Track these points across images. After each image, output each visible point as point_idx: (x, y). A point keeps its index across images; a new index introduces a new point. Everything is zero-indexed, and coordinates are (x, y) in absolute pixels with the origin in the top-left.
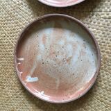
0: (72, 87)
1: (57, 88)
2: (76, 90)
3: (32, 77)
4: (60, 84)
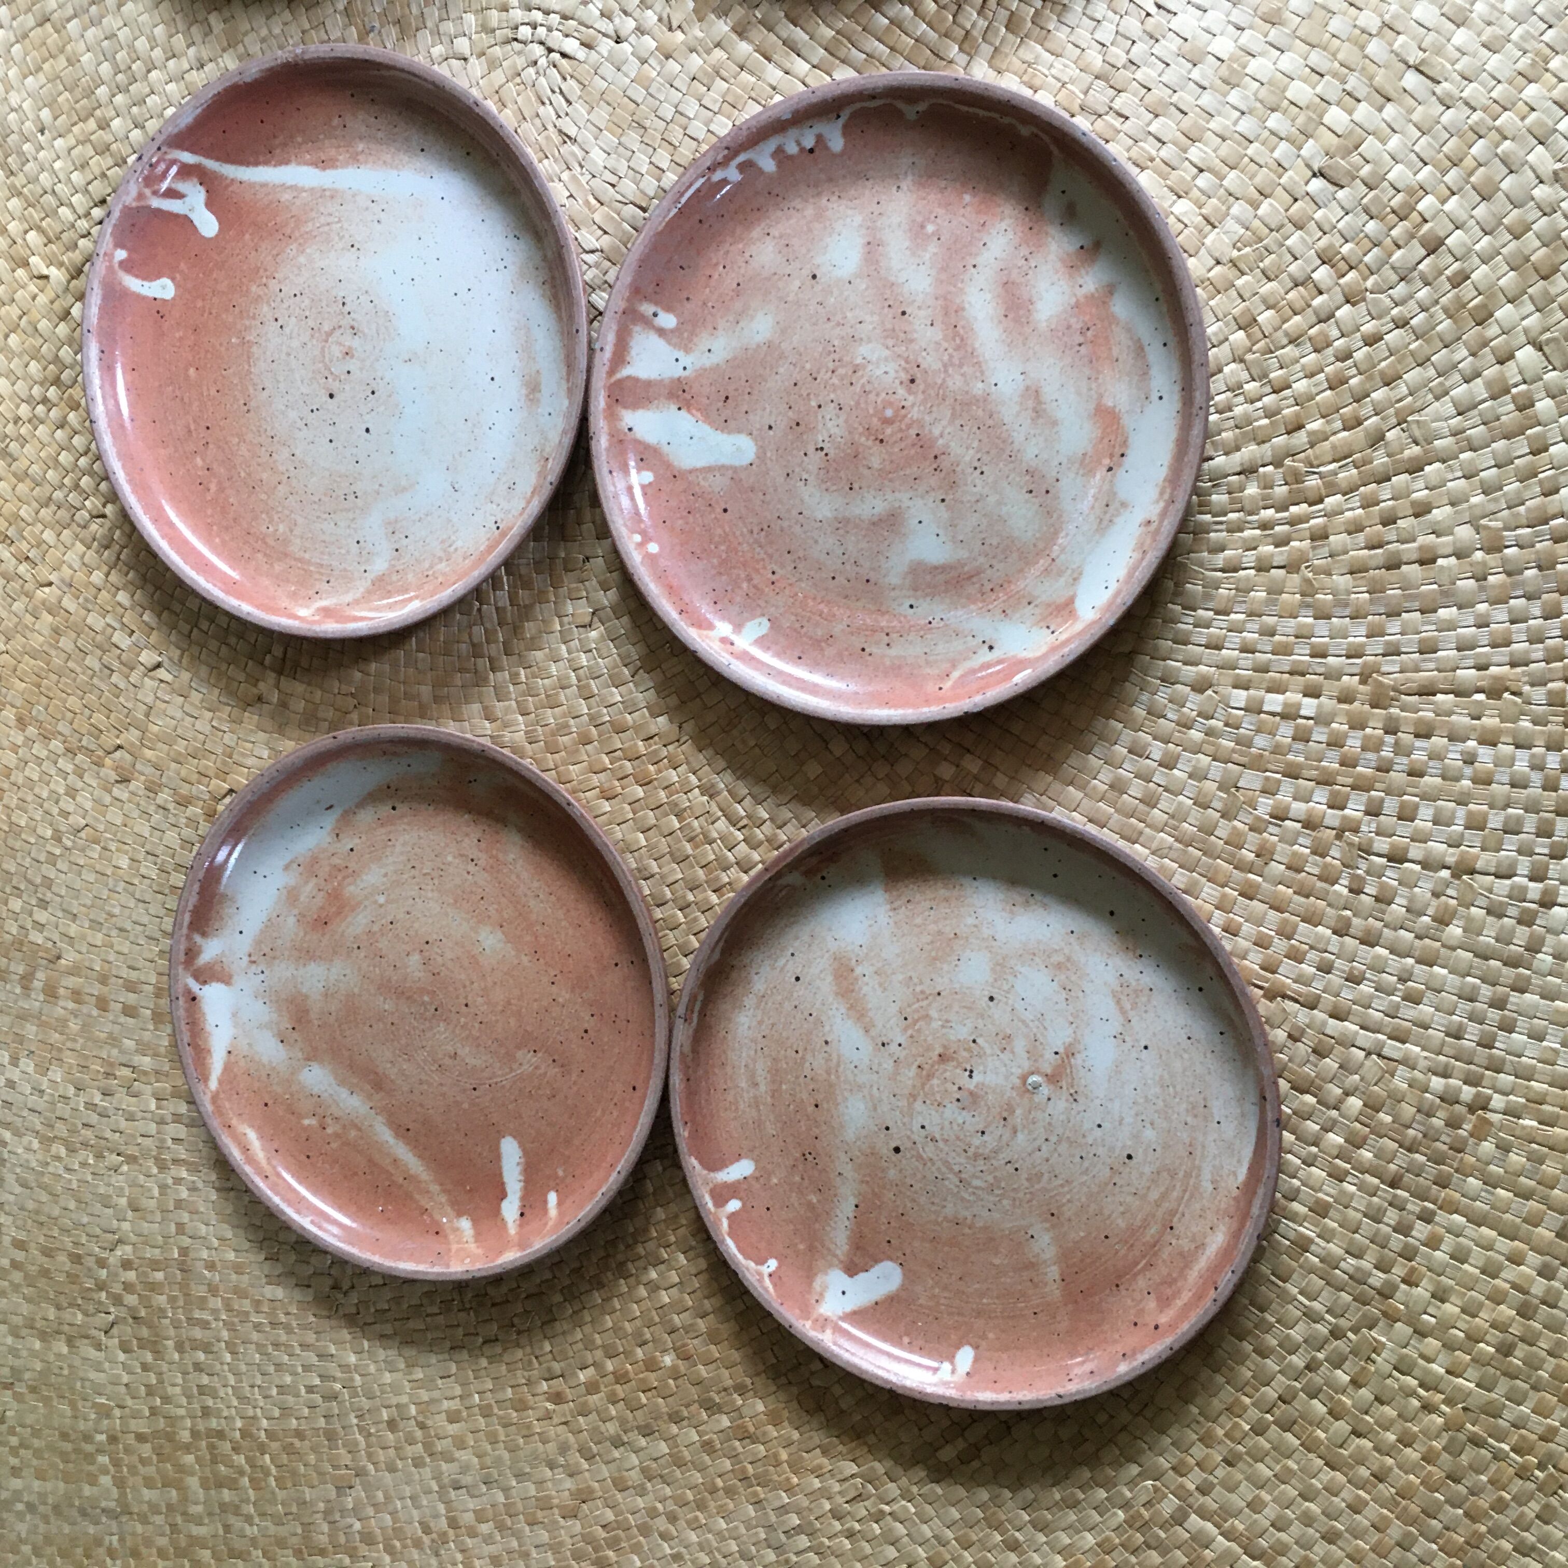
0: (1154, 1246)
1: (1054, 1291)
2: (1186, 1259)
3: (852, 1270)
4: (1064, 1256)
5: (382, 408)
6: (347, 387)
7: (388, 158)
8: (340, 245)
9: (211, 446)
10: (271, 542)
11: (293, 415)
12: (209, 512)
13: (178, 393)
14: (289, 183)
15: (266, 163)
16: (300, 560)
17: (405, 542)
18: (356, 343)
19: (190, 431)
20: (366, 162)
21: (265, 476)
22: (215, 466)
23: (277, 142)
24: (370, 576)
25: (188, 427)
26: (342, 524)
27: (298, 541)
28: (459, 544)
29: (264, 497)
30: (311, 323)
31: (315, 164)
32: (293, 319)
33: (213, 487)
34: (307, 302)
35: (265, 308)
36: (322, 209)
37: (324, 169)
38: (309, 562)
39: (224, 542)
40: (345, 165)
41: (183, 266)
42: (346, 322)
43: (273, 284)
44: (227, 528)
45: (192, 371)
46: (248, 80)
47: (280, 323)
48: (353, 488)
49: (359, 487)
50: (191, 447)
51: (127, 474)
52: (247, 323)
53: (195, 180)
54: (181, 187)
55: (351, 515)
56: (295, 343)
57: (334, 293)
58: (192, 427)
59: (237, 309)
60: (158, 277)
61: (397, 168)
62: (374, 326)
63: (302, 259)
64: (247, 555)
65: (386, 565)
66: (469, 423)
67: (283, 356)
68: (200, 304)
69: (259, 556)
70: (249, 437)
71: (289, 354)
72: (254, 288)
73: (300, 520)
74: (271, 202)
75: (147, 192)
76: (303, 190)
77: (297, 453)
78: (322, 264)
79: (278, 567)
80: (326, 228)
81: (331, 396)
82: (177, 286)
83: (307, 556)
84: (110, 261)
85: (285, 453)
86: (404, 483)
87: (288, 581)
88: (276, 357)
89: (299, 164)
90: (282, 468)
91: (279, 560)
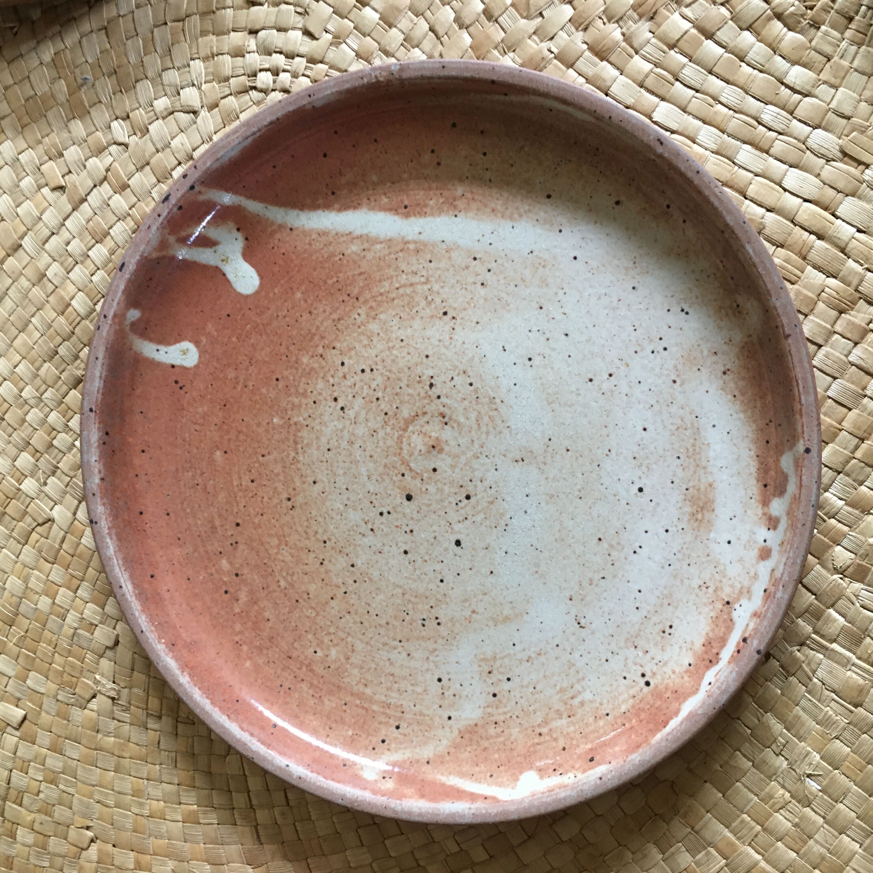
5: (479, 518)
6: (432, 489)
7: (499, 205)
8: (428, 312)
9: (241, 547)
10: (319, 669)
11: (354, 516)
12: (238, 627)
13: (200, 480)
14: (358, 233)
15: (327, 206)
16: (360, 696)
17: (508, 685)
18: (447, 434)
19: (214, 528)
20: (467, 210)
21: (312, 588)
22: (245, 571)
23: (343, 180)
24: (456, 725)
25: (211, 521)
26: (416, 655)
27: (356, 671)
28: (587, 696)
29: (310, 612)
30: (384, 406)
31: (394, 210)
32: (359, 401)
33: (243, 596)
34: (379, 380)
35: (321, 385)
36: (403, 266)
37: (407, 216)
38: (371, 700)
39: (257, 668)
40: (440, 211)
41: (210, 327)
42: (434, 407)
43: (330, 354)
44: (260, 649)
45: (218, 454)
46: (318, 104)
47: (341, 403)
48: (434, 612)
49: (442, 613)
50: (215, 546)
51: (136, 586)
52: (296, 401)
53: (231, 224)
54: (213, 234)
55: (431, 645)
56: (361, 430)
57: (419, 370)
58: (217, 523)
59: (281, 384)
60: (177, 341)
61: (511, 218)
62: (473, 416)
63: (374, 327)
64: (287, 685)
65: (479, 713)
66: (604, 544)
67: (344, 444)
68: (231, 374)
69: (304, 686)
70: (293, 538)
71: (351, 443)
72: (305, 360)
73: (360, 646)
74: (332, 255)
75: (172, 239)
76: (376, 241)
77: (359, 563)
78: (401, 334)
79: (329, 703)
80: (408, 290)
81: (409, 498)
82: (202, 352)
83: (368, 691)
84: (121, 323)
85: (342, 562)
86: (507, 611)
87: (342, 721)
88: (333, 443)
89: (372, 209)
90: (335, 580)
91: (330, 693)
